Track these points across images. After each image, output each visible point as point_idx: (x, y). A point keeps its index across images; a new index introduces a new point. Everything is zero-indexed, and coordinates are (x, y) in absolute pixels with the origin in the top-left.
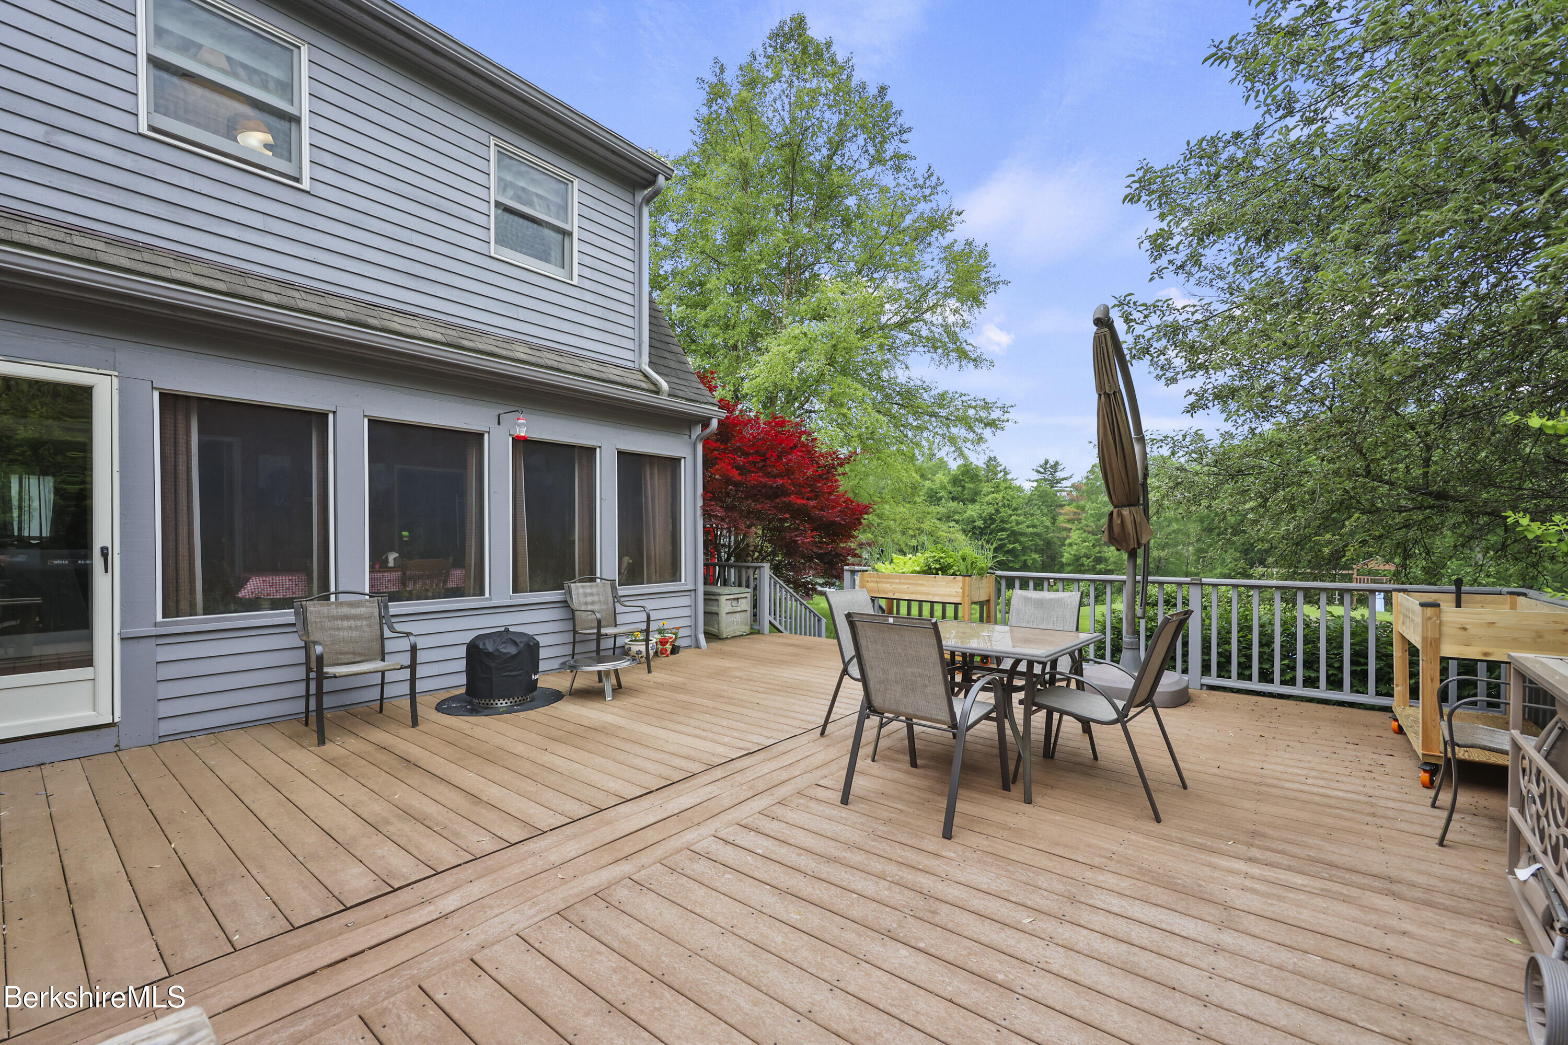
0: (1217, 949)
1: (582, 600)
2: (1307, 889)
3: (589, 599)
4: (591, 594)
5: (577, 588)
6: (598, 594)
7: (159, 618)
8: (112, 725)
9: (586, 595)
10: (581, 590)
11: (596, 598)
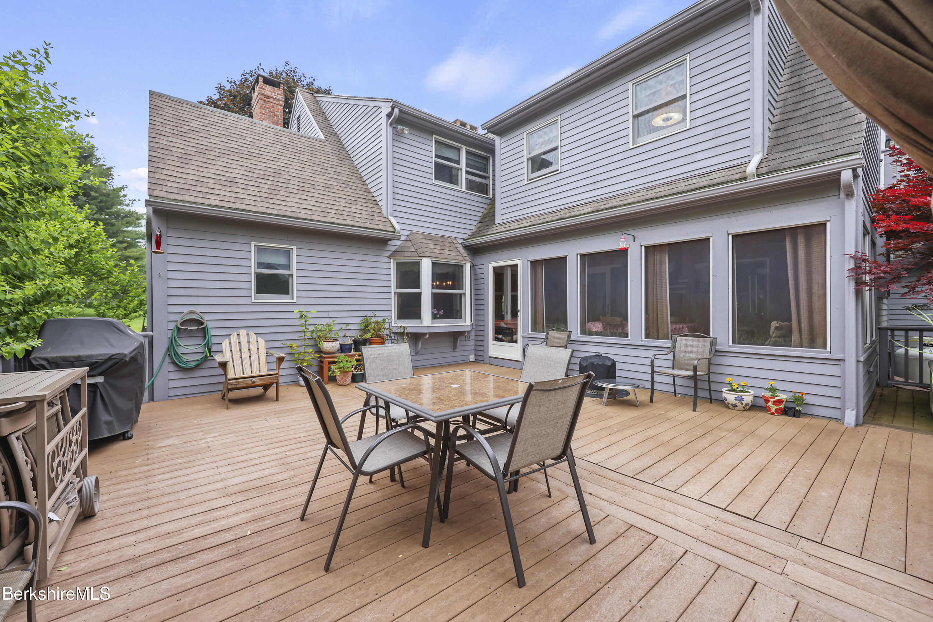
0: (222, 480)
1: (683, 348)
2: (191, 529)
3: (689, 349)
4: (692, 346)
5: (681, 340)
6: (698, 347)
7: (530, 332)
8: (519, 361)
9: (687, 346)
10: (684, 342)
11: (694, 349)
